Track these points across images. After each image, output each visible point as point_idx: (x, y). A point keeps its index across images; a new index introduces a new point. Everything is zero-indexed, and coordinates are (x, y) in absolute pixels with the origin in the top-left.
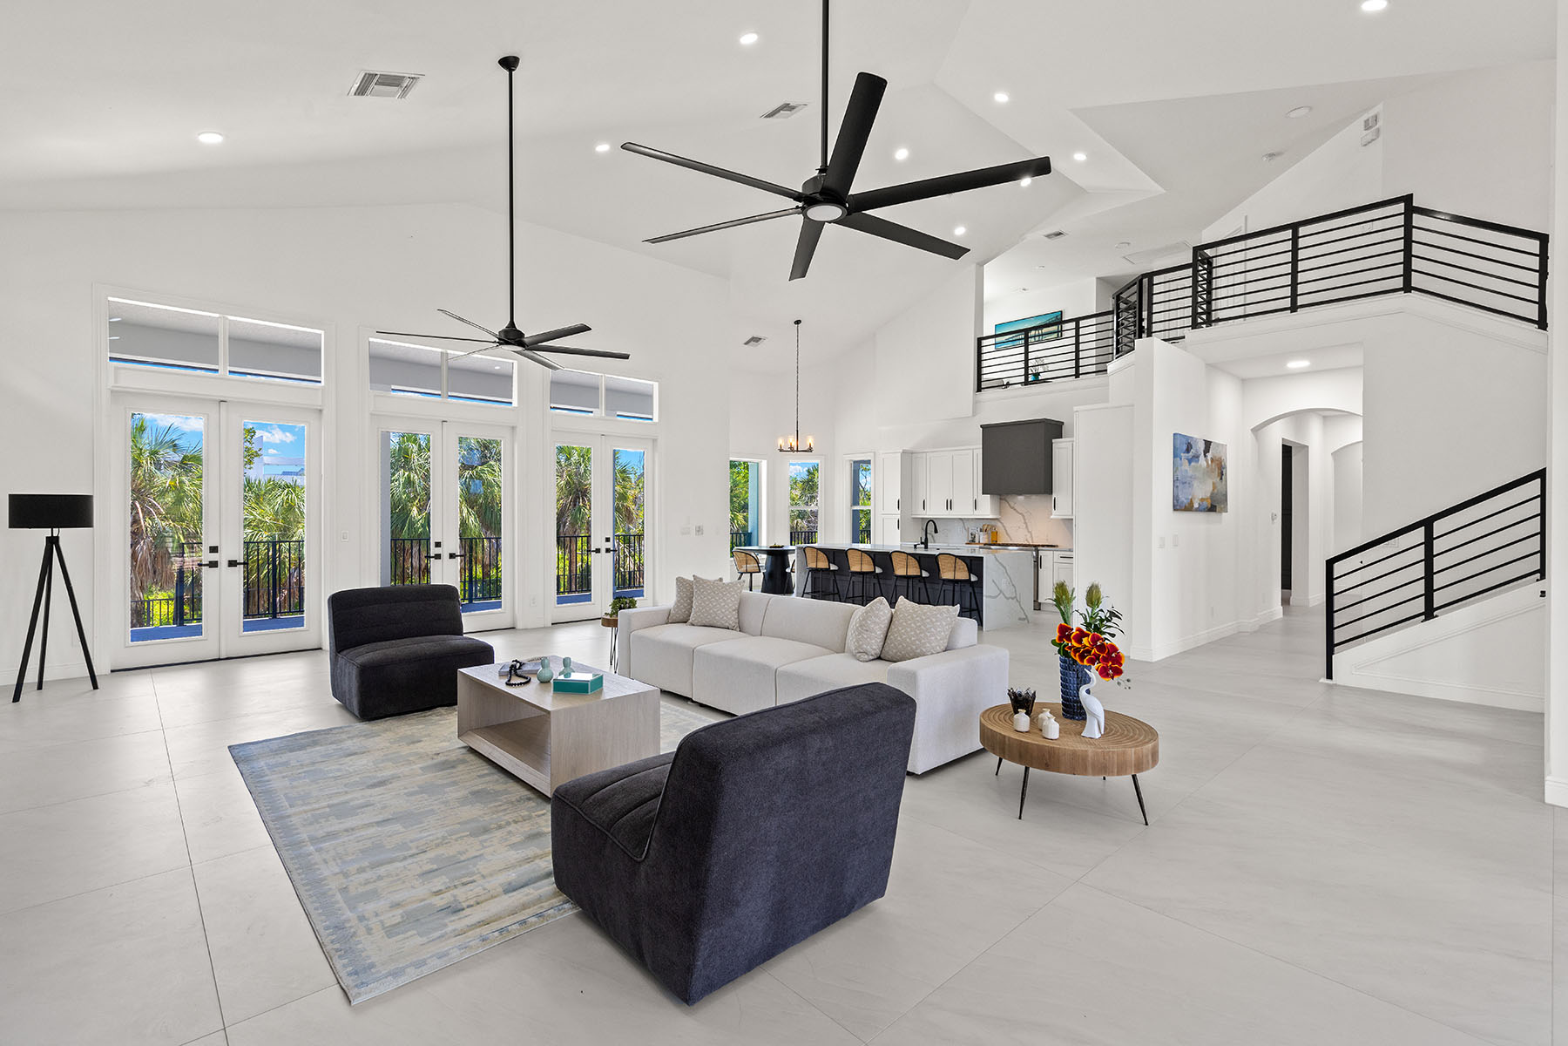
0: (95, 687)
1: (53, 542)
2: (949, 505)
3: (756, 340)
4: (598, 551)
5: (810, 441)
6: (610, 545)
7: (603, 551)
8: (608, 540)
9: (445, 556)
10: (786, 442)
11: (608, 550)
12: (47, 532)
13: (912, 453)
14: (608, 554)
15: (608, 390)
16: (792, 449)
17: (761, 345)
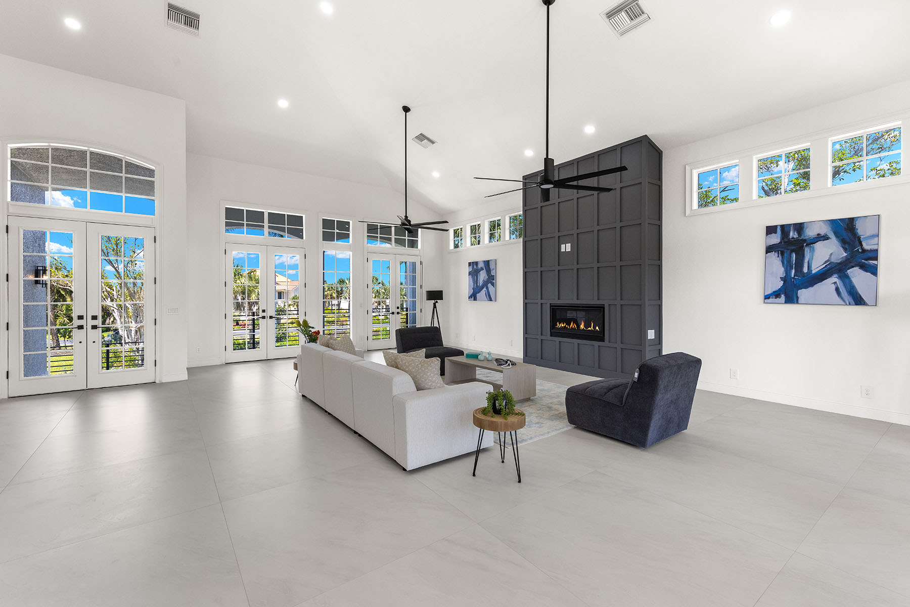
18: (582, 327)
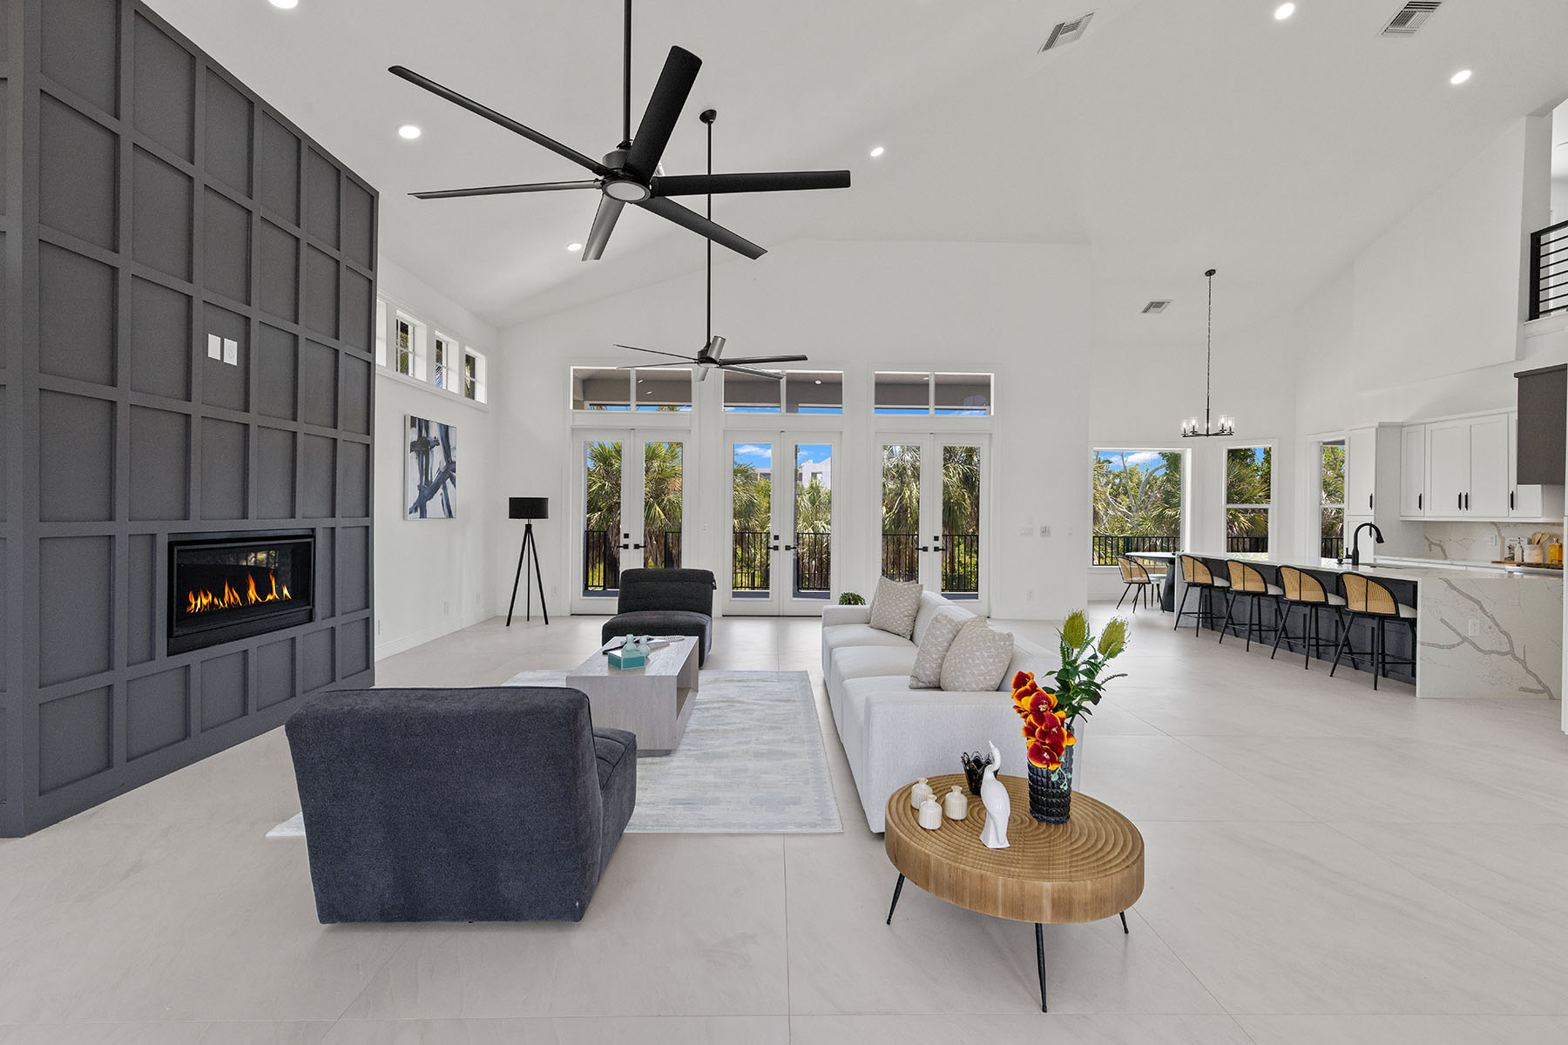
0: (547, 623)
1: (529, 528)
2: (1464, 501)
3: (1157, 305)
4: (925, 549)
5: (1229, 423)
6: (939, 544)
7: (931, 549)
8: (936, 538)
9: (782, 548)
10: (1188, 425)
11: (936, 549)
12: (526, 521)
13: (1403, 426)
14: (936, 552)
15: (938, 385)
16: (1195, 434)
17: (1166, 311)
18: (252, 594)
